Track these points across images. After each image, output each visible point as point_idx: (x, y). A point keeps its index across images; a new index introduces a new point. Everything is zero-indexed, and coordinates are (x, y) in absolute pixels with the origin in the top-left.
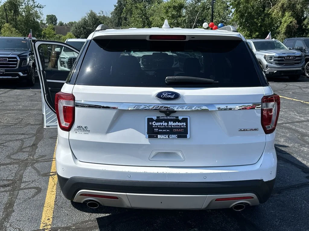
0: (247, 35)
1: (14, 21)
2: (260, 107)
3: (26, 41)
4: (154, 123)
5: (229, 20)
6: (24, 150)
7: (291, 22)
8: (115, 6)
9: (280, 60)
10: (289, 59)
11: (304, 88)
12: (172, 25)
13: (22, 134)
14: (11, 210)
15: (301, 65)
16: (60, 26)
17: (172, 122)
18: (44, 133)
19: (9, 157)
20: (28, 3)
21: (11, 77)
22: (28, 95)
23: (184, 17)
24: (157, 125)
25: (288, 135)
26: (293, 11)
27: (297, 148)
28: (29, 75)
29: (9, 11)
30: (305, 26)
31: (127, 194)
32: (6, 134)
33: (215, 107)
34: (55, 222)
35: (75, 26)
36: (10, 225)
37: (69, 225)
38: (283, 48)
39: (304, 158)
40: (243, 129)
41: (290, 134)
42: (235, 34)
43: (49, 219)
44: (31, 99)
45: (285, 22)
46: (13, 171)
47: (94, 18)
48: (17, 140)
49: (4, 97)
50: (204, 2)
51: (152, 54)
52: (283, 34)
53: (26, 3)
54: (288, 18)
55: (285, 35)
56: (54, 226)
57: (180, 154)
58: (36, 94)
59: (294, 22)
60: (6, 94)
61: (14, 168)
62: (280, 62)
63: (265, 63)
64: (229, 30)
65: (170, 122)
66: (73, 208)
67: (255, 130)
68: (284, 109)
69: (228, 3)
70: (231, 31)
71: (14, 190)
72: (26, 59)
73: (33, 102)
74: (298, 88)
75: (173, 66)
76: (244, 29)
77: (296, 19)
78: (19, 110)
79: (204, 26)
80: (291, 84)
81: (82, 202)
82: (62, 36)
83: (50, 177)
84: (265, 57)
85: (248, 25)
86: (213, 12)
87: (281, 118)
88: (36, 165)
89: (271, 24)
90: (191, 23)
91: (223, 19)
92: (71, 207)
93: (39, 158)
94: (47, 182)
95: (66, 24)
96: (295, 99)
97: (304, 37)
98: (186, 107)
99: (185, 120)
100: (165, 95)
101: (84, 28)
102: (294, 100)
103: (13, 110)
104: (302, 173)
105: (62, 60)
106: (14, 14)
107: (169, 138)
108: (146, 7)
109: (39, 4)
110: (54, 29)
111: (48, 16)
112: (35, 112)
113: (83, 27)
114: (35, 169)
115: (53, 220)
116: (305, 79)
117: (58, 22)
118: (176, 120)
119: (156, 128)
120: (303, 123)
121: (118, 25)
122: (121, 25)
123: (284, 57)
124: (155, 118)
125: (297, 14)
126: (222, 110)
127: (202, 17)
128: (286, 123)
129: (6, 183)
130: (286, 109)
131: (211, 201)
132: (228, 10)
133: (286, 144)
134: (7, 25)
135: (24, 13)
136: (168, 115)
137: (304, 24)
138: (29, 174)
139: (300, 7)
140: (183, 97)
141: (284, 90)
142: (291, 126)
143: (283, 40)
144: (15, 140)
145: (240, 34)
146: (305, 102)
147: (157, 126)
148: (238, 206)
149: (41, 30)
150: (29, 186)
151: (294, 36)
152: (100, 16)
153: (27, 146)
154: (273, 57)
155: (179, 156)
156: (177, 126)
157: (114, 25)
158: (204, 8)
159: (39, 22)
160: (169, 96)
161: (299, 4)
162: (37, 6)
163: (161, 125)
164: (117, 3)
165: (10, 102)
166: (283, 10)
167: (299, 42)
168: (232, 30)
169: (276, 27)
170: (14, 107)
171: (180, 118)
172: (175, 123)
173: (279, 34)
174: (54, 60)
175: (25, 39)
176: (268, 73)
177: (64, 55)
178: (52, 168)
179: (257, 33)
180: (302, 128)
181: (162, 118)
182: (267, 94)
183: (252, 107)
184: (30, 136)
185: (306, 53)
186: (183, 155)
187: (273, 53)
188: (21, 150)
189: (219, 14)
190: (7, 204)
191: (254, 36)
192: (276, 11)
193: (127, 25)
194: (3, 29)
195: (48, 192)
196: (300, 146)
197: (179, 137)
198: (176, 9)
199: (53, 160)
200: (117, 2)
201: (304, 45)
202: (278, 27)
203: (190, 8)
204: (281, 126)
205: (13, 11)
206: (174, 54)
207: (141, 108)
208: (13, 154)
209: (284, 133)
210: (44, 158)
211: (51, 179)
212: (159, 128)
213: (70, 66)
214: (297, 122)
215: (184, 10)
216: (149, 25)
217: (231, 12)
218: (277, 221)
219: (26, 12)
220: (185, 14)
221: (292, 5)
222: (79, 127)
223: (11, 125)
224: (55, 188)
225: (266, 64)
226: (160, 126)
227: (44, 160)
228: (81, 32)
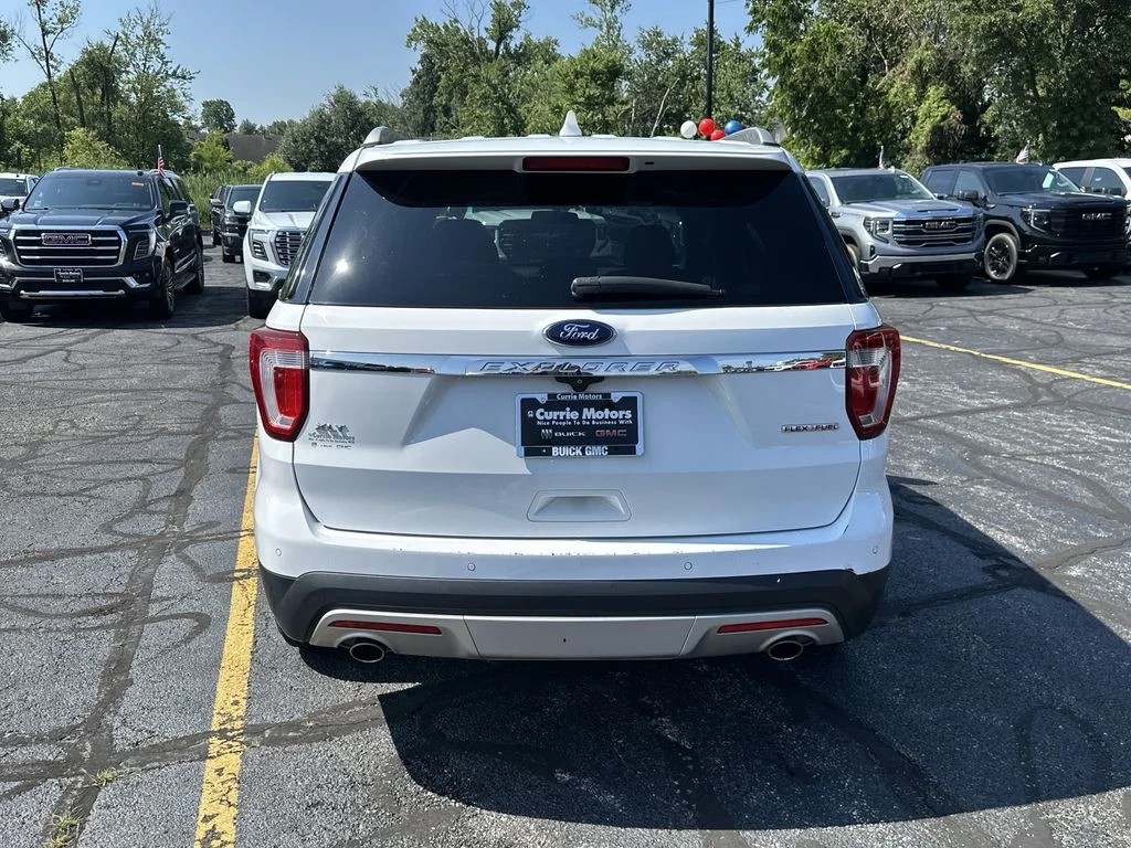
0: (813, 158)
1: (103, 121)
2: (843, 364)
3: (145, 180)
4: (542, 414)
5: (760, 114)
6: (152, 507)
7: (944, 118)
8: (414, 72)
9: (912, 232)
10: (939, 229)
11: (983, 313)
12: (587, 128)
13: (145, 461)
14: (123, 678)
15: (972, 245)
16: (245, 133)
17: (592, 410)
18: (211, 458)
19: (108, 528)
20: (145, 65)
21: (101, 292)
22: (156, 347)
23: (623, 103)
24: (550, 418)
25: (932, 451)
26: (950, 84)
27: (956, 487)
28: (156, 284)
29: (85, 90)
30: (987, 130)
31: (466, 617)
32: (94, 463)
33: (715, 364)
34: (254, 709)
35: (293, 134)
36: (124, 723)
37: (296, 717)
38: (920, 196)
39: (978, 514)
40: (794, 428)
41: (940, 447)
42: (770, 153)
43: (236, 703)
44: (165, 356)
45: (928, 116)
46: (123, 570)
47: (351, 110)
48: (130, 479)
49: (82, 352)
50: (685, 59)
51: (529, 217)
52: (921, 152)
53: (140, 63)
54: (935, 105)
55: (928, 156)
56: (254, 722)
57: (616, 501)
58: (179, 342)
59: (954, 117)
60: (90, 345)
61: (126, 560)
62: (913, 238)
63: (867, 240)
64: (754, 140)
65: (585, 410)
66: (307, 669)
67: (829, 427)
68: (922, 375)
69: (757, 62)
70: (759, 143)
71: (128, 622)
72: (146, 238)
73: (171, 367)
74: (966, 313)
75: (594, 254)
76: (806, 138)
77: (959, 108)
78: (132, 391)
79: (686, 132)
80: (943, 302)
81: (335, 646)
82: (251, 166)
83: (236, 583)
84: (866, 223)
85: (815, 127)
86: (711, 88)
87: (913, 403)
88: (191, 551)
89: (886, 124)
90: (645, 120)
91: (741, 109)
92: (302, 668)
93: (197, 531)
94: (227, 600)
95: (262, 128)
96: (956, 345)
97: (983, 160)
98: (631, 365)
99: (629, 403)
100: (571, 332)
101: (320, 140)
102: (953, 348)
103: (112, 391)
104: (972, 557)
105: (257, 237)
106: (102, 98)
107: (584, 454)
108: (508, 72)
109: (178, 67)
110: (226, 144)
111: (206, 104)
112: (180, 397)
113: (315, 138)
114: (186, 560)
115: (249, 705)
116: (987, 286)
117: (238, 121)
118: (605, 403)
119: (546, 427)
120: (977, 416)
121: (426, 130)
122: (433, 130)
123: (924, 222)
124: (542, 398)
125: (964, 92)
126: (736, 371)
127: (680, 102)
128: (926, 417)
129: (103, 602)
130: (928, 375)
131: (707, 633)
132: (756, 80)
133: (928, 477)
134: (79, 132)
135: (133, 95)
136: (580, 388)
137: (985, 123)
138: (170, 577)
139: (972, 70)
140: (623, 335)
141: (921, 320)
142: (942, 425)
143: (920, 171)
144: (122, 480)
145: (786, 152)
146: (983, 355)
147: (550, 421)
148: (783, 648)
149: (189, 149)
150: (174, 611)
151: (955, 160)
152: (368, 103)
153: (161, 495)
154: (891, 223)
155: (614, 509)
156: (607, 420)
157: (411, 130)
158: (684, 77)
159: (181, 123)
160: (583, 334)
161: (967, 63)
162: (175, 72)
163: (561, 418)
164: (421, 62)
165: (101, 367)
166: (922, 79)
167: (968, 177)
168: (762, 141)
169: (900, 131)
170: (117, 383)
171: (616, 397)
172: (599, 412)
173: (908, 153)
174: (229, 239)
175: (140, 174)
176: (876, 271)
177: (261, 224)
178: (240, 556)
179: (844, 152)
180: (973, 428)
181: (563, 398)
182: (863, 325)
183: (820, 364)
184: (170, 467)
185: (988, 209)
186: (625, 505)
187: (891, 211)
188: (143, 506)
189: (731, 97)
190: (109, 663)
191: (835, 159)
192: (898, 84)
193: (451, 130)
194: (70, 146)
195: (230, 625)
196: (968, 480)
197: (612, 452)
198: (601, 79)
199: (242, 534)
200: (419, 59)
201: (983, 185)
202: (905, 133)
203: (641, 76)
204: (912, 425)
205: (99, 91)
206: (597, 217)
207: (503, 369)
208: (120, 520)
209: (921, 445)
210: (214, 531)
211: (236, 589)
212: (556, 428)
213: (282, 257)
214: (961, 413)
215: (624, 84)
216: (519, 130)
217: (765, 86)
218: (898, 693)
219: (141, 91)
220: (626, 95)
221: (946, 64)
222: (322, 428)
223: (108, 434)
224: (250, 614)
225: (870, 244)
226: (558, 420)
227: (211, 535)
228: (311, 151)
